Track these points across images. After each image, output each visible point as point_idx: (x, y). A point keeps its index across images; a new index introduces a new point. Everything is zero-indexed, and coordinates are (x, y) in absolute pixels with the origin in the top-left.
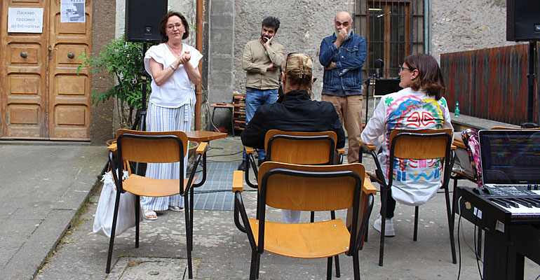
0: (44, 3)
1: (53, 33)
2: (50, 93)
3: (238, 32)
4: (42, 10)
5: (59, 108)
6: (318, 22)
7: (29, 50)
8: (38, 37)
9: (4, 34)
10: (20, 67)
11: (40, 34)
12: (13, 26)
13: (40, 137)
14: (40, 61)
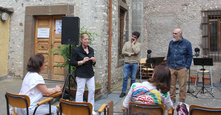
0: (50, 26)
1: (53, 38)
2: (52, 61)
3: (150, 32)
4: (49, 29)
5: (55, 68)
6: (185, 27)
7: (45, 45)
8: (48, 39)
9: (36, 39)
10: (42, 51)
11: (48, 38)
12: (39, 35)
13: (48, 78)
14: (48, 49)
